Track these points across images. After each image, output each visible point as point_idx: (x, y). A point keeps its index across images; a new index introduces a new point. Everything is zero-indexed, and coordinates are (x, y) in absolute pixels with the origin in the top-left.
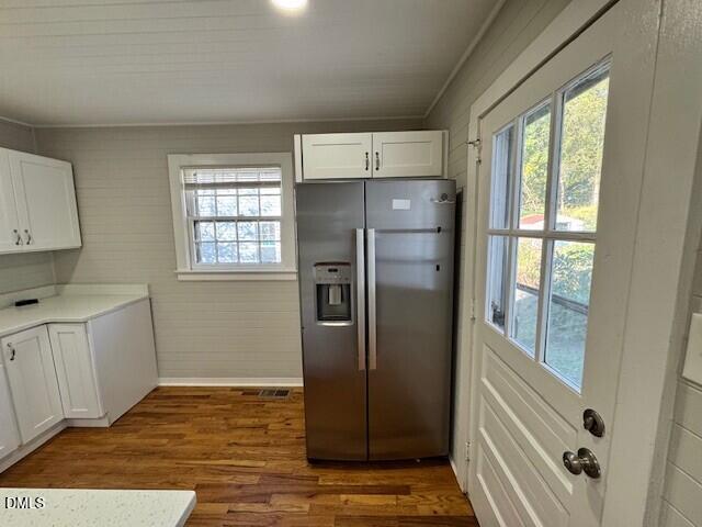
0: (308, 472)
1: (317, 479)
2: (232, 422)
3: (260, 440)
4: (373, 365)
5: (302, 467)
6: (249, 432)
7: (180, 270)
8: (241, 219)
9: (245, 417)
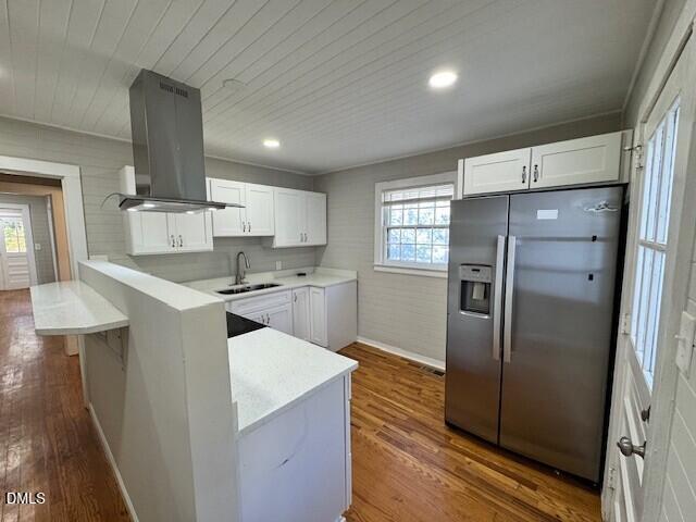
0: (444, 431)
1: (450, 438)
2: (398, 378)
3: (414, 397)
4: (507, 358)
5: (441, 426)
6: (406, 389)
7: (376, 263)
8: (420, 227)
9: (406, 378)
